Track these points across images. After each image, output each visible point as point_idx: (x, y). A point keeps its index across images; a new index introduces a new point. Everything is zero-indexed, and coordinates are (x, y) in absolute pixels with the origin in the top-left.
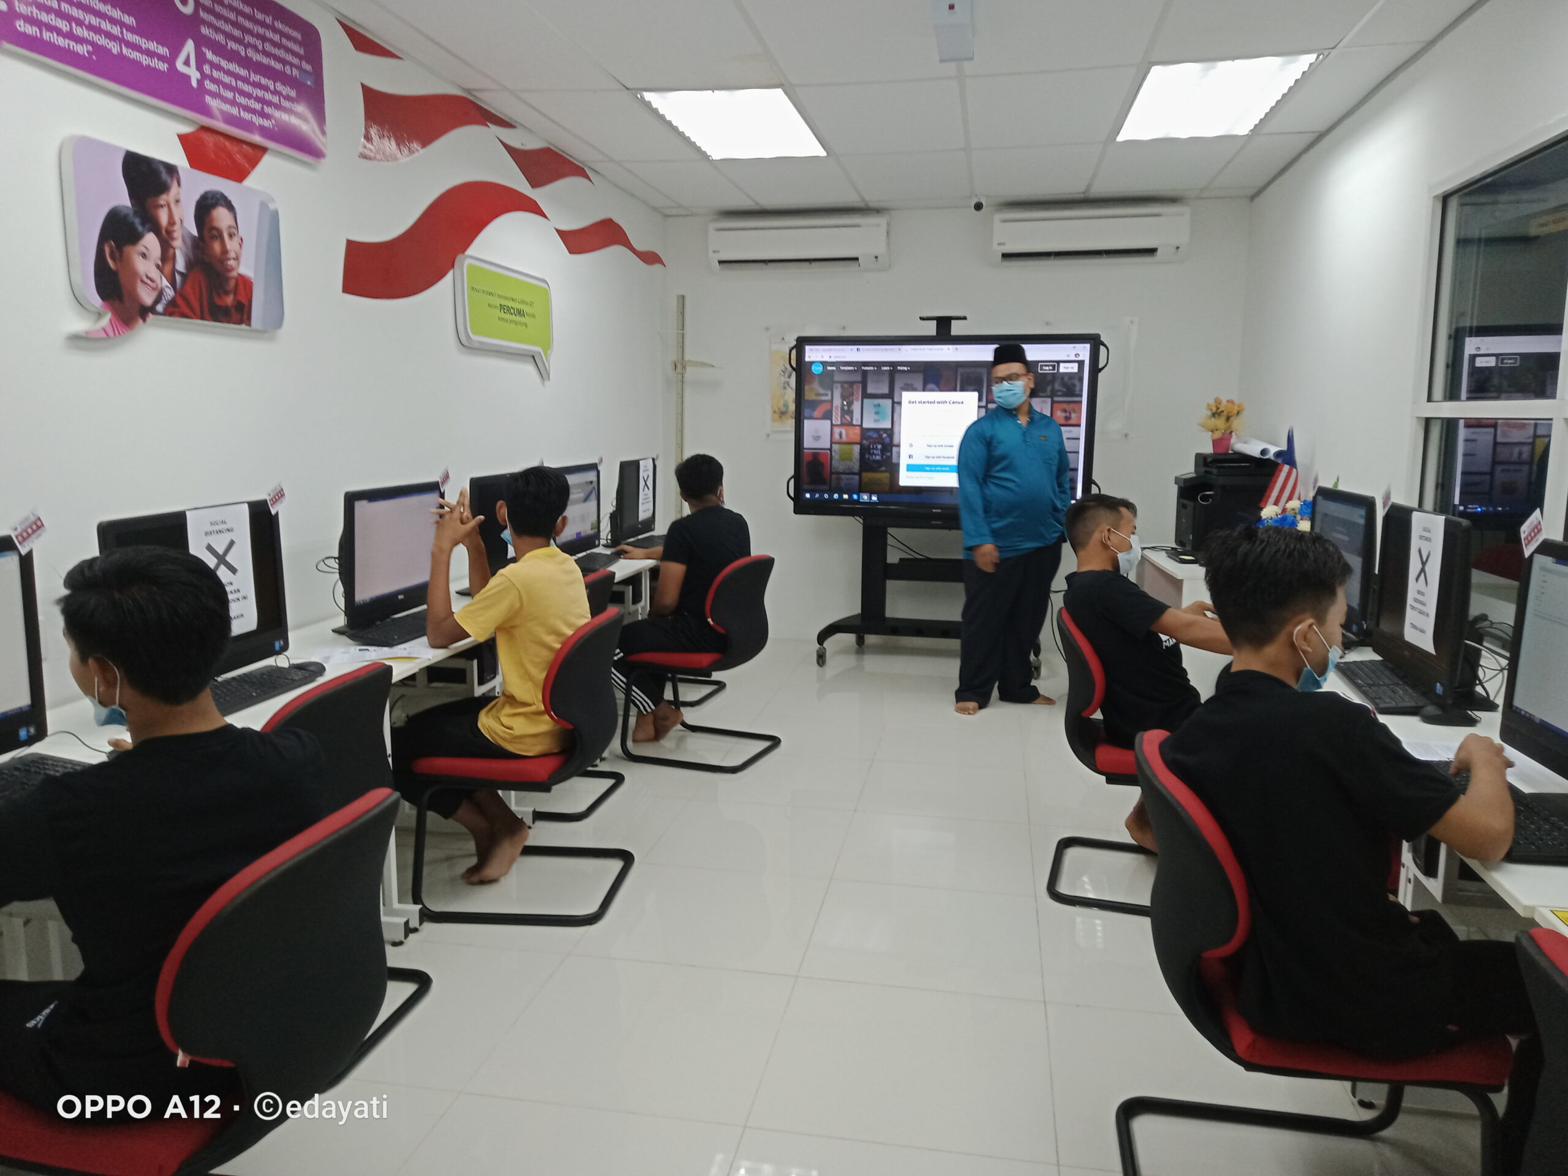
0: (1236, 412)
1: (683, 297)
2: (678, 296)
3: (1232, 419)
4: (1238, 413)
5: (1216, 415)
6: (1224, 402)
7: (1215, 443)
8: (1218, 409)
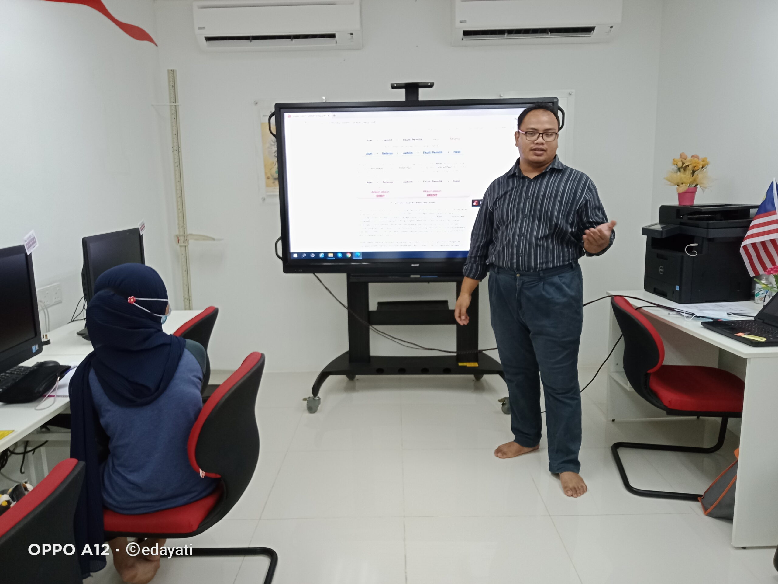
0: (701, 166)
1: (173, 71)
2: (168, 70)
3: (696, 173)
4: (702, 167)
5: (682, 170)
6: (689, 158)
7: (681, 196)
8: (683, 164)
